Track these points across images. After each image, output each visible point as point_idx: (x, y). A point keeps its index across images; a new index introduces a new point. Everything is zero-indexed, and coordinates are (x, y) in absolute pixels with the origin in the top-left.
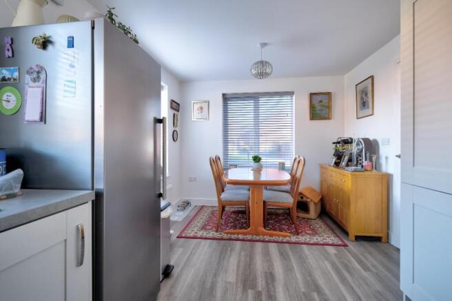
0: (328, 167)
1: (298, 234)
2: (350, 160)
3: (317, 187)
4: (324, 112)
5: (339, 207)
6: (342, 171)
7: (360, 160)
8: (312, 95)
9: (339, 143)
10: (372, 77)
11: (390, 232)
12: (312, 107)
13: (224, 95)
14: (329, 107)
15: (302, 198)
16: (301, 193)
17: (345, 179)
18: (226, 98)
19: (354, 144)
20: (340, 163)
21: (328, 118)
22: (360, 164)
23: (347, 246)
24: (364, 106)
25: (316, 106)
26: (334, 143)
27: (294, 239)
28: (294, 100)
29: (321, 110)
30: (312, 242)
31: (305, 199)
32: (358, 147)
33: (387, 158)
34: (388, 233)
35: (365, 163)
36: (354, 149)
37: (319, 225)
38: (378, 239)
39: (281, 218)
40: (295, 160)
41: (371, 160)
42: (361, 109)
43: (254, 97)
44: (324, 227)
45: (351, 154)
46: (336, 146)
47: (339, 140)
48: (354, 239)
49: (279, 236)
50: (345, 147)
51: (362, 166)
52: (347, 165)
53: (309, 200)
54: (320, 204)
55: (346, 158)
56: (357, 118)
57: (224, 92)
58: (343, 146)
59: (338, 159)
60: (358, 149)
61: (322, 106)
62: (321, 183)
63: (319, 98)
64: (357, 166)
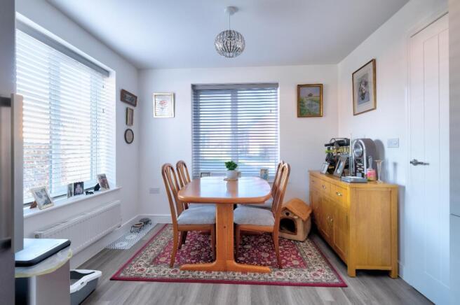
0: (318, 174)
1: (280, 268)
2: (347, 167)
3: (306, 199)
4: (314, 107)
5: (334, 228)
6: (337, 181)
7: (360, 167)
8: (299, 86)
9: (332, 145)
10: (374, 61)
11: (401, 263)
12: (300, 102)
13: (193, 86)
14: (320, 102)
15: (288, 214)
16: (286, 209)
17: (342, 192)
18: (196, 90)
19: (352, 146)
20: (334, 170)
21: (319, 116)
22: (360, 171)
23: (346, 286)
24: (363, 99)
25: (305, 100)
26: (326, 145)
27: (275, 275)
28: (278, 94)
29: (311, 105)
30: (299, 281)
31: (291, 216)
32: (357, 150)
33: (395, 164)
34: (398, 264)
35: (367, 171)
36: (352, 153)
37: (309, 251)
38: (386, 273)
39: (261, 240)
40: (279, 166)
41: (375, 167)
42: (359, 103)
43: (232, 89)
44: (315, 254)
45: (348, 158)
46: (329, 149)
47: (333, 141)
48: (354, 273)
49: (255, 271)
50: (339, 150)
51: (363, 175)
52: (344, 174)
53: (296, 217)
54: (309, 223)
55: (342, 164)
56: (354, 115)
57: (194, 83)
58: (338, 149)
59: (331, 165)
60: (357, 153)
61: (312, 100)
62: (311, 194)
63: (308, 91)
64: (356, 175)
